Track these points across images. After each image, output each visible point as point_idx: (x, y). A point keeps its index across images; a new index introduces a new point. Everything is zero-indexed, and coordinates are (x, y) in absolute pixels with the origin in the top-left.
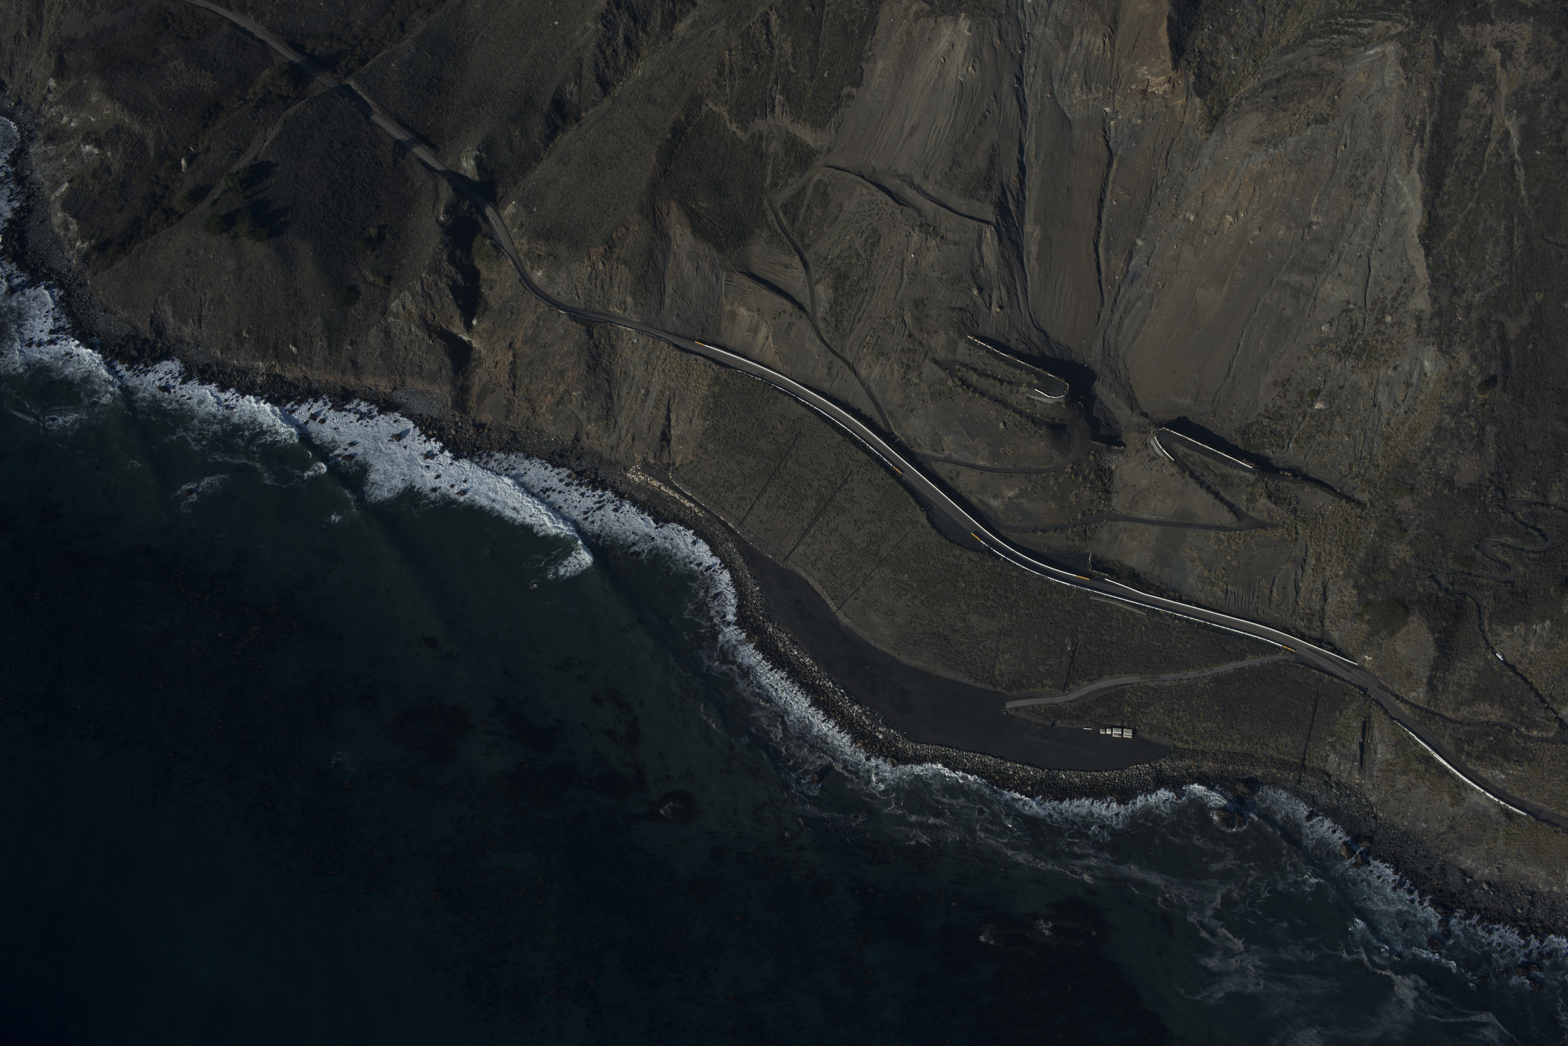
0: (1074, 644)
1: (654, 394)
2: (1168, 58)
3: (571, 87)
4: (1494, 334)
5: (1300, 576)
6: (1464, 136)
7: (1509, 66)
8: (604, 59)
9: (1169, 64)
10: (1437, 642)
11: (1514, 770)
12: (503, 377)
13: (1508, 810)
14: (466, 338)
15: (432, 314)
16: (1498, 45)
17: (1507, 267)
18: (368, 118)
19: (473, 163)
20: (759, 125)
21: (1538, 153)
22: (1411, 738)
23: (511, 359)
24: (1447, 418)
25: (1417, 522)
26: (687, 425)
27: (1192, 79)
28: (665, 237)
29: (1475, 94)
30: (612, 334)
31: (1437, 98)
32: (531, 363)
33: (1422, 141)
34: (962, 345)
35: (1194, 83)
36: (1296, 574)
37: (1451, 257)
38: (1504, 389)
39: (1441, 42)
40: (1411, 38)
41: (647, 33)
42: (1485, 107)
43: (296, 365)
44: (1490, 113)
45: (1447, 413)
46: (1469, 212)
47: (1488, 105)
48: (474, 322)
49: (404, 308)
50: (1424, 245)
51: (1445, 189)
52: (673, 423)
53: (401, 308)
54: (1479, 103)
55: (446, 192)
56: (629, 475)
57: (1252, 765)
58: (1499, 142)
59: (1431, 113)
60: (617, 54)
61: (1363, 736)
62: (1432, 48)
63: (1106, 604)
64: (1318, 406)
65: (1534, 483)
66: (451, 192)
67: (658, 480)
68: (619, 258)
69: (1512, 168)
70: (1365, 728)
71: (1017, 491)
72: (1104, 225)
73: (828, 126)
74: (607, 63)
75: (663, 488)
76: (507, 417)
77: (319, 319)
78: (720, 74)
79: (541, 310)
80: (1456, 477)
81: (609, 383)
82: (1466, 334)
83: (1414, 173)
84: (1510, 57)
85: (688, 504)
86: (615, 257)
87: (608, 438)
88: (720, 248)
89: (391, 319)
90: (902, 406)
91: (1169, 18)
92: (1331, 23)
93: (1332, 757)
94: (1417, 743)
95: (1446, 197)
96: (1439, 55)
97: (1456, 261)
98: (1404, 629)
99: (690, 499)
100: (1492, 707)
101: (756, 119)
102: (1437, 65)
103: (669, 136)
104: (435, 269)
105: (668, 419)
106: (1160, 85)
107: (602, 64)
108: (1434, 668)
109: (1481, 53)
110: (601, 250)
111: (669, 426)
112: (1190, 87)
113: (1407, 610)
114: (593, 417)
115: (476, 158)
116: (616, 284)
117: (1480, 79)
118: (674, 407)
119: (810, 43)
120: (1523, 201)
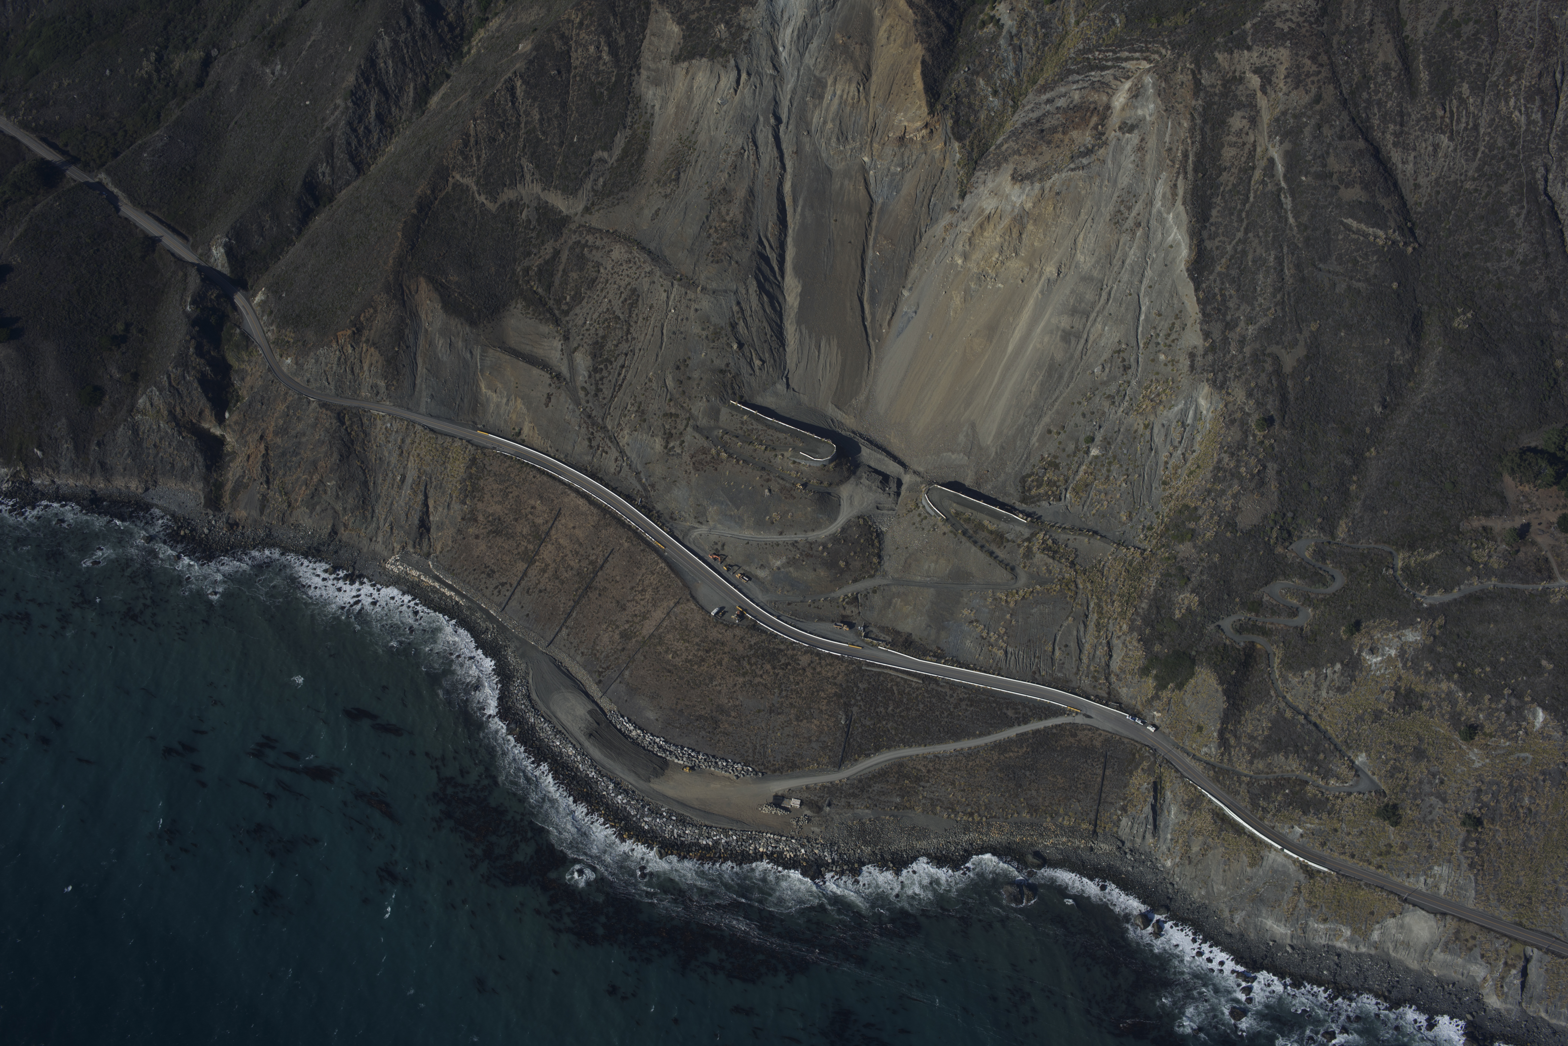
0: (849, 718)
1: (409, 481)
2: (924, 103)
3: (323, 168)
4: (1269, 367)
5: (1082, 633)
6: (1228, 164)
7: (1269, 91)
8: (356, 137)
9: (925, 109)
10: (1225, 692)
11: (1312, 823)
12: (257, 471)
13: (1307, 866)
14: (218, 432)
15: (182, 409)
16: (1257, 71)
17: (1279, 296)
18: (118, 210)
19: (222, 250)
20: (508, 195)
21: (1304, 178)
22: (1204, 796)
23: (264, 452)
24: (1226, 458)
25: (1200, 568)
26: (446, 511)
27: (950, 123)
28: (414, 315)
29: (1237, 121)
30: (365, 420)
31: (1197, 128)
32: (283, 454)
33: (1186, 173)
34: (724, 412)
35: (952, 128)
36: (1078, 631)
37: (1221, 289)
38: (1282, 425)
39: (1199, 71)
40: (1168, 69)
41: (401, 109)
42: (1247, 134)
43: (43, 470)
44: (1252, 140)
45: (1225, 452)
46: (1237, 244)
47: (1250, 132)
48: (227, 415)
49: (152, 405)
50: (1193, 279)
51: (1212, 220)
52: (431, 509)
53: (148, 404)
54: (1241, 130)
55: (194, 281)
56: (388, 566)
57: (1041, 835)
58: (1264, 169)
59: (1193, 143)
60: (370, 131)
61: (1155, 798)
62: (1190, 77)
63: (879, 674)
64: (1094, 452)
65: (1319, 520)
66: (198, 281)
67: (417, 569)
68: (367, 341)
69: (1279, 196)
70: (1157, 788)
71: (784, 559)
72: (867, 278)
73: (580, 192)
74: (359, 141)
75: (422, 578)
76: (262, 512)
77: (64, 420)
78: (466, 144)
79: (290, 399)
80: (1238, 519)
81: (364, 471)
82: (1240, 369)
83: (1180, 207)
84: (1270, 82)
85: (448, 593)
86: (364, 339)
87: (366, 528)
88: (473, 323)
89: (138, 417)
90: (664, 479)
91: (923, 62)
92: (1088, 58)
93: (1124, 821)
94: (1210, 801)
95: (1213, 229)
96: (1197, 83)
97: (1227, 293)
98: (1192, 681)
99: (451, 588)
100: (1287, 758)
101: (505, 189)
102: (1196, 95)
103: (415, 211)
104: (183, 362)
105: (426, 504)
106: (918, 130)
107: (354, 143)
108: (1225, 720)
109: (1241, 80)
110: (349, 332)
111: (426, 513)
112: (949, 131)
113: (1193, 662)
114: (349, 507)
115: (225, 246)
116: (366, 368)
117: (1240, 106)
118: (431, 492)
119: (557, 109)
120: (1291, 229)
